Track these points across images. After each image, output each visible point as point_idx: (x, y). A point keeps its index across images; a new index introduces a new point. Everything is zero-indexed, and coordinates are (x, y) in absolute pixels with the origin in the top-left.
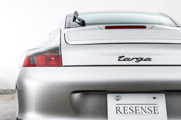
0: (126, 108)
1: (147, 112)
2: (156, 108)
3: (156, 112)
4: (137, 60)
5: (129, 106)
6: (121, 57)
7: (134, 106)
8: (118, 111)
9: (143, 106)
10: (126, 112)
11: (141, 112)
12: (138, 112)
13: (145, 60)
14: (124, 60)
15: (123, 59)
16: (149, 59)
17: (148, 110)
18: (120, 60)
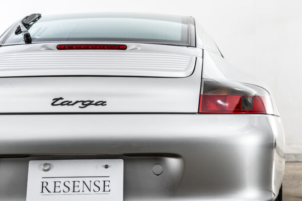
0: (57, 184)
1: (92, 190)
2: (107, 183)
3: (107, 189)
4: (83, 104)
5: (63, 180)
6: (57, 100)
7: (71, 180)
8: (44, 189)
9: (87, 181)
10: (57, 190)
11: (81, 191)
12: (76, 189)
13: (96, 104)
14: (62, 104)
15: (60, 102)
16: (103, 103)
17: (93, 187)
18: (55, 104)
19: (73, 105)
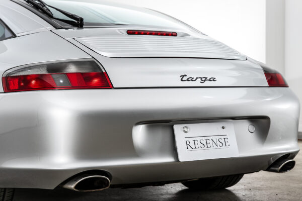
0: (196, 142)
1: (218, 145)
2: (226, 140)
3: (227, 144)
4: (202, 80)
5: (199, 139)
6: (183, 76)
7: (204, 138)
8: (188, 146)
9: (214, 138)
10: (197, 146)
11: (212, 146)
12: (209, 145)
13: (210, 80)
14: (188, 80)
15: (185, 78)
16: (214, 80)
17: (219, 144)
19: (195, 80)
